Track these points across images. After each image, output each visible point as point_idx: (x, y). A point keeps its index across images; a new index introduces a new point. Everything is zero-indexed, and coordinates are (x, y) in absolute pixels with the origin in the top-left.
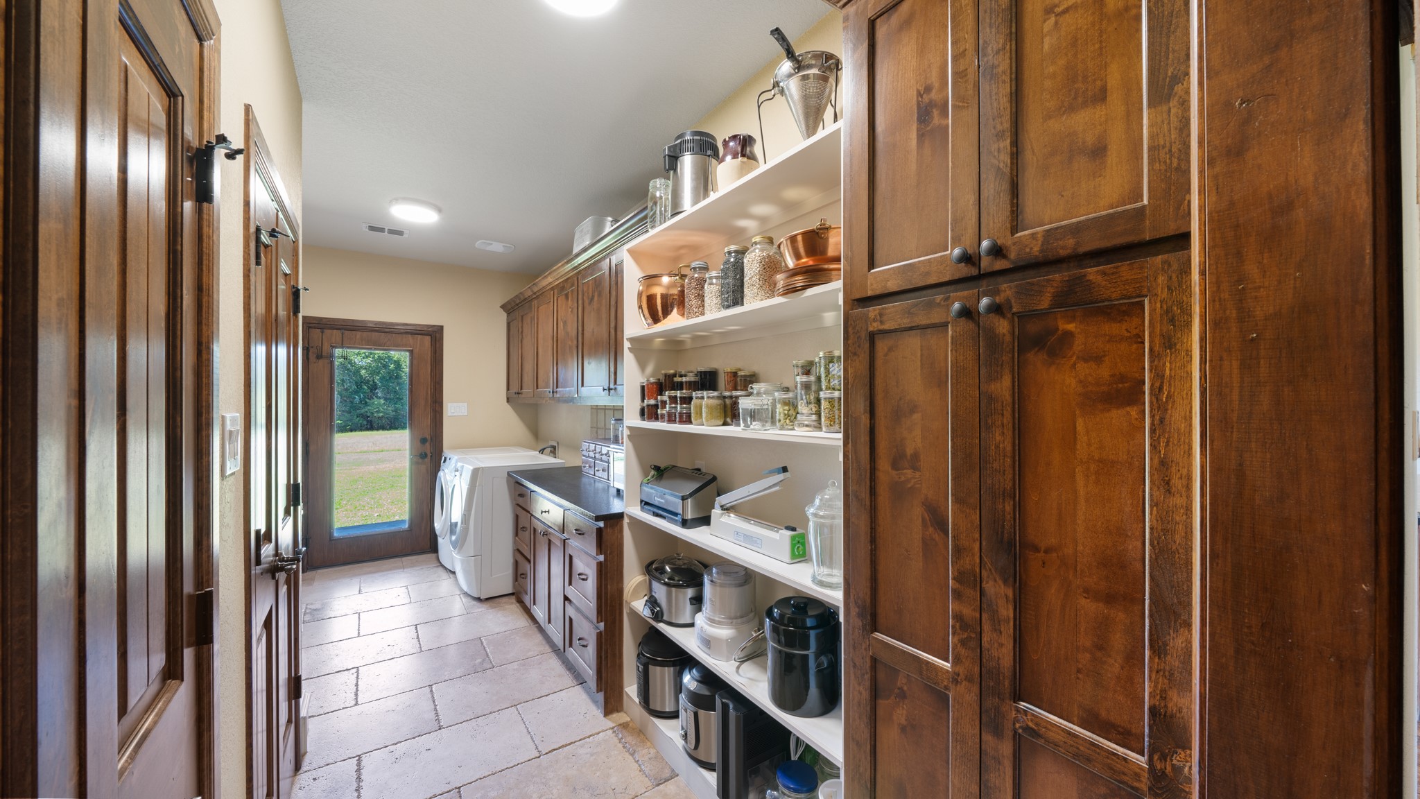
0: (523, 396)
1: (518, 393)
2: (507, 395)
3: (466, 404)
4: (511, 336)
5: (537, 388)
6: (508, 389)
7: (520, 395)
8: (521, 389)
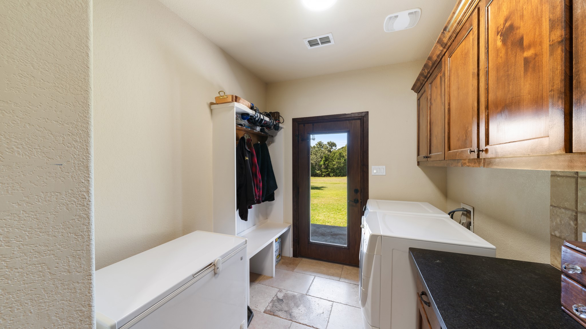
0: (432, 159)
1: (426, 157)
2: (418, 159)
3: (384, 167)
4: (421, 109)
5: (449, 149)
6: (418, 154)
7: (429, 159)
8: (430, 153)
